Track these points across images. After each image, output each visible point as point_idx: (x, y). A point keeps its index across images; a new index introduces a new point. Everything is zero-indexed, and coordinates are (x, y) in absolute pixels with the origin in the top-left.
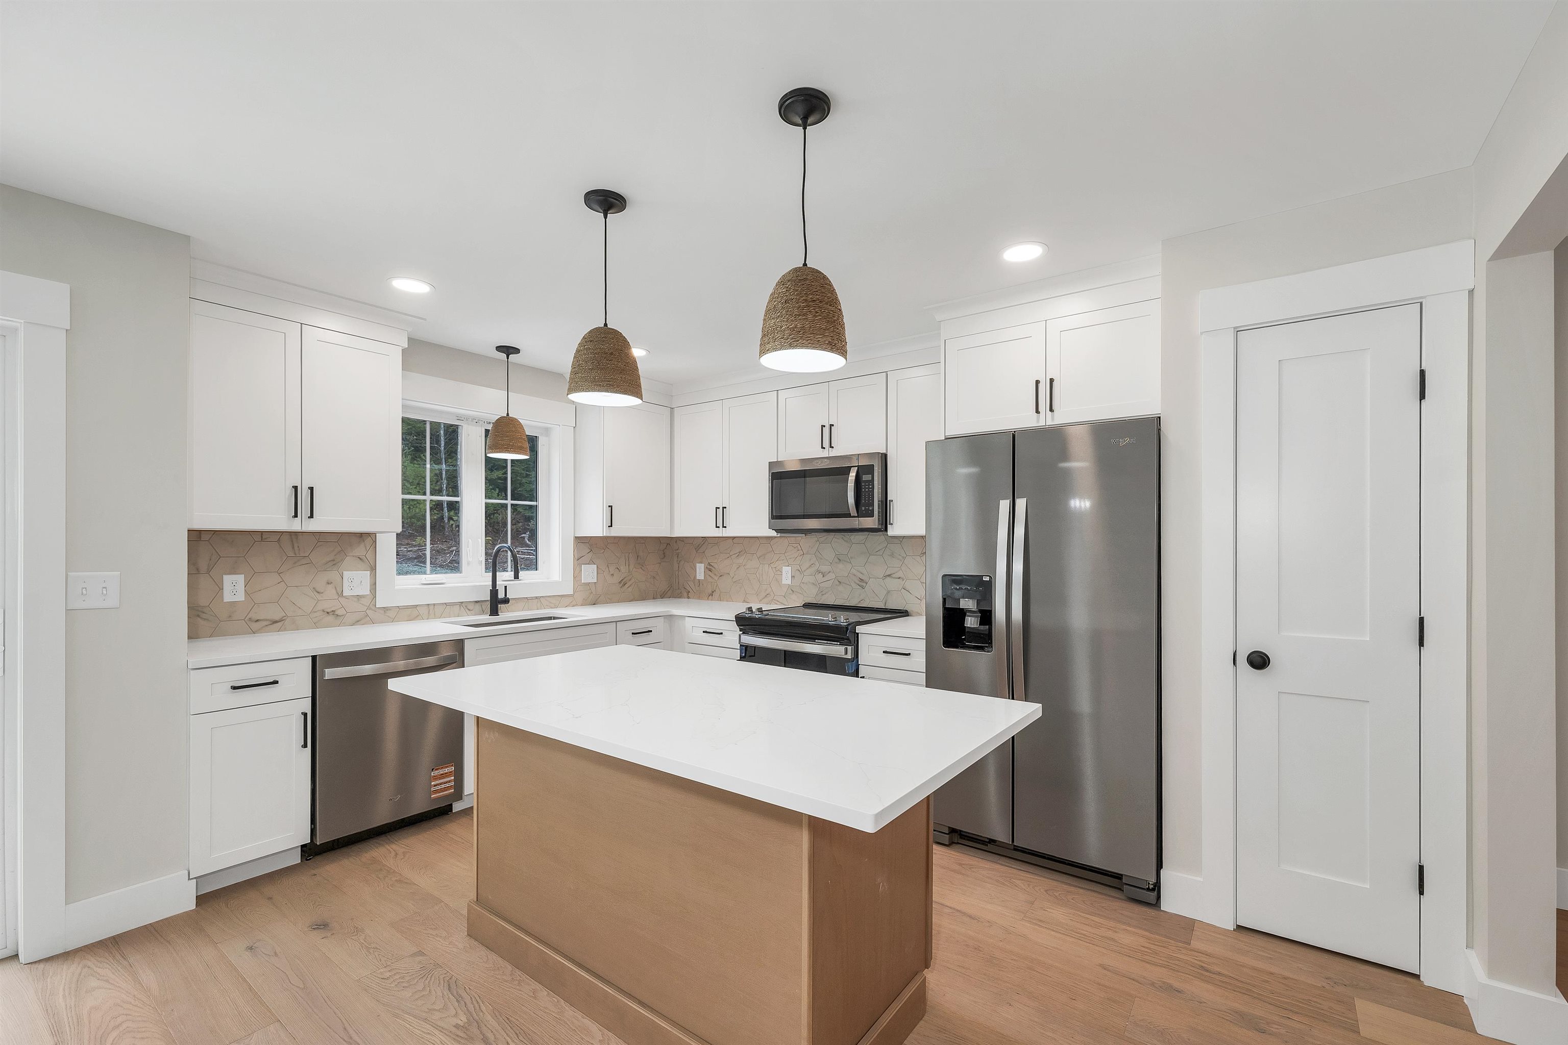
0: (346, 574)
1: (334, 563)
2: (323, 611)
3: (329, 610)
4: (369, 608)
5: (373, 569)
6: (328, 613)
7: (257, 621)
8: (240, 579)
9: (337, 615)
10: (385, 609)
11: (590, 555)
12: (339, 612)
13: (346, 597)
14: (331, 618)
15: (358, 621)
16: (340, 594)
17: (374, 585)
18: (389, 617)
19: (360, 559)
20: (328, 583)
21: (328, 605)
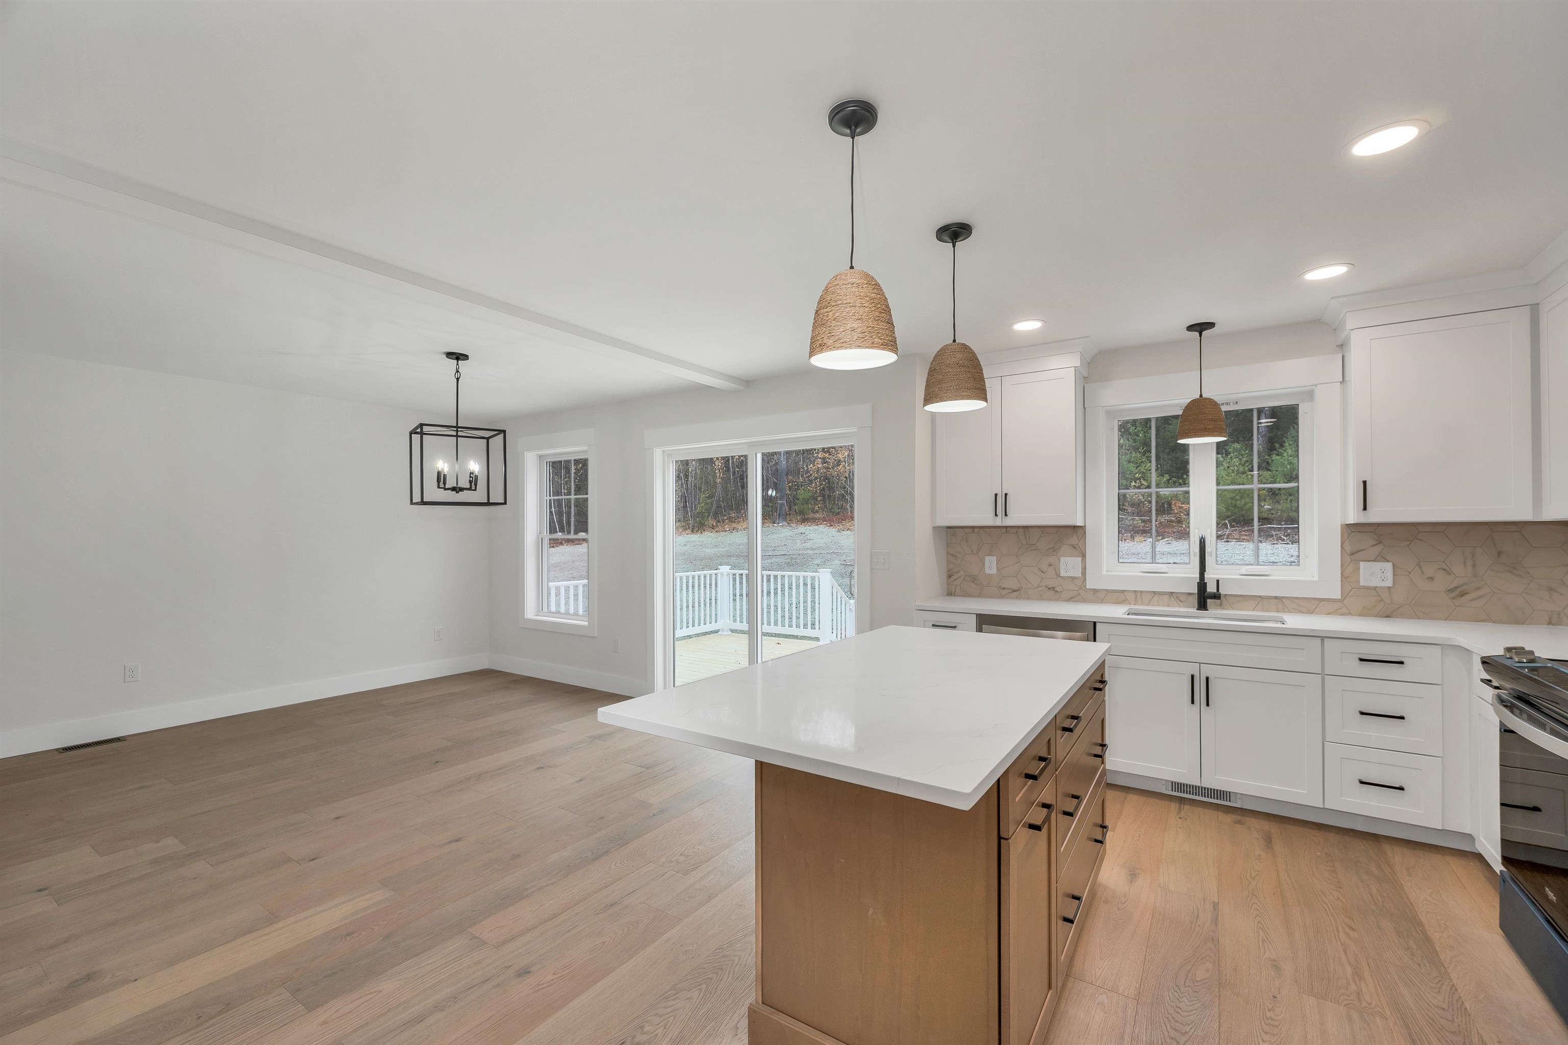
0: (1062, 559)
1: (1054, 550)
2: (1046, 586)
3: (1050, 587)
4: (1080, 588)
5: (1084, 556)
6: (1049, 588)
7: (1004, 589)
8: (994, 559)
9: (1056, 591)
10: (1095, 591)
11: (1378, 549)
12: (1058, 589)
13: (1063, 578)
14: (1051, 593)
15: (1072, 598)
16: (1058, 575)
17: (1084, 569)
18: (1098, 598)
19: (1074, 547)
20: (1049, 565)
21: (1051, 583)
